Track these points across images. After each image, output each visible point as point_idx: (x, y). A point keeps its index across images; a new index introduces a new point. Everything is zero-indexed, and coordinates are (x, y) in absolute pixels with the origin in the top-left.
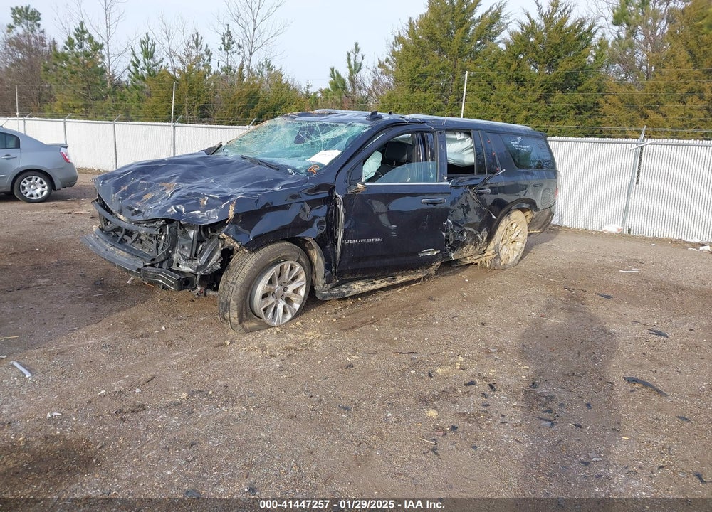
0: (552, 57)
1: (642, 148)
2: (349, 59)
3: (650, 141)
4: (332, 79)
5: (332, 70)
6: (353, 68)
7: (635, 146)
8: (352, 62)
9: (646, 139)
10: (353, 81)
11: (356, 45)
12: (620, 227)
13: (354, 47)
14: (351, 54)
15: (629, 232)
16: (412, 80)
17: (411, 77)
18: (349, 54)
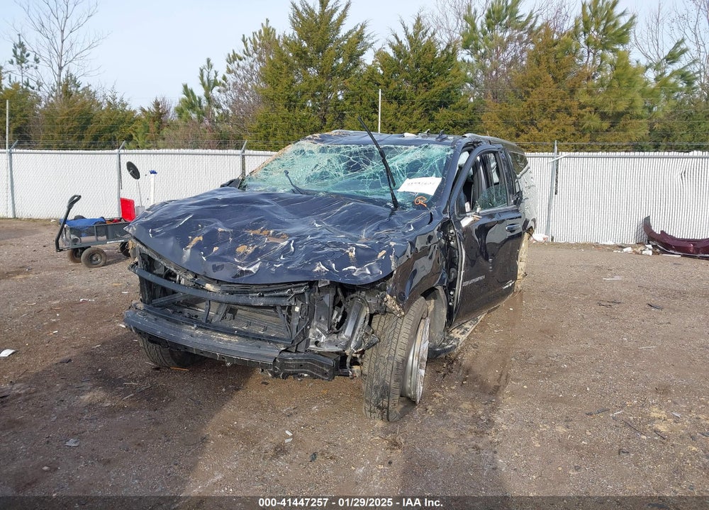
0: (425, 76)
1: (558, 160)
2: (202, 75)
3: (564, 154)
4: (184, 96)
5: (185, 87)
6: (207, 83)
7: (551, 160)
8: (205, 79)
9: (560, 153)
10: (209, 99)
11: (208, 61)
12: (545, 236)
13: (206, 64)
14: (204, 70)
15: (552, 240)
16: (288, 98)
17: (288, 95)
18: (202, 70)
